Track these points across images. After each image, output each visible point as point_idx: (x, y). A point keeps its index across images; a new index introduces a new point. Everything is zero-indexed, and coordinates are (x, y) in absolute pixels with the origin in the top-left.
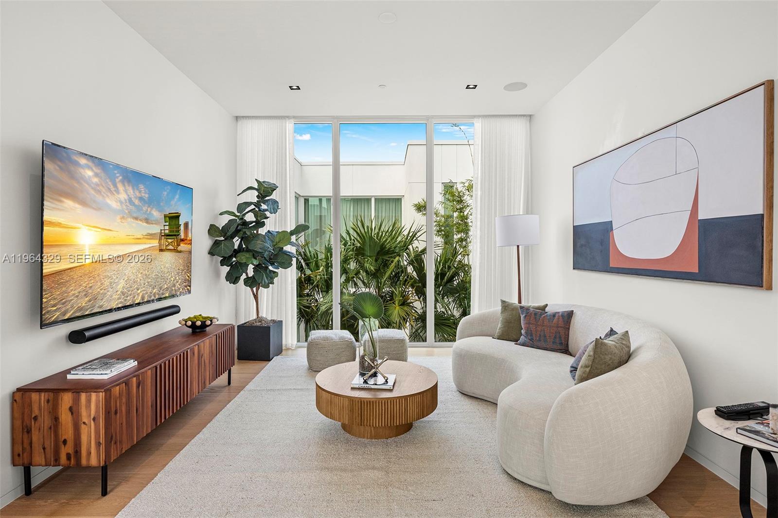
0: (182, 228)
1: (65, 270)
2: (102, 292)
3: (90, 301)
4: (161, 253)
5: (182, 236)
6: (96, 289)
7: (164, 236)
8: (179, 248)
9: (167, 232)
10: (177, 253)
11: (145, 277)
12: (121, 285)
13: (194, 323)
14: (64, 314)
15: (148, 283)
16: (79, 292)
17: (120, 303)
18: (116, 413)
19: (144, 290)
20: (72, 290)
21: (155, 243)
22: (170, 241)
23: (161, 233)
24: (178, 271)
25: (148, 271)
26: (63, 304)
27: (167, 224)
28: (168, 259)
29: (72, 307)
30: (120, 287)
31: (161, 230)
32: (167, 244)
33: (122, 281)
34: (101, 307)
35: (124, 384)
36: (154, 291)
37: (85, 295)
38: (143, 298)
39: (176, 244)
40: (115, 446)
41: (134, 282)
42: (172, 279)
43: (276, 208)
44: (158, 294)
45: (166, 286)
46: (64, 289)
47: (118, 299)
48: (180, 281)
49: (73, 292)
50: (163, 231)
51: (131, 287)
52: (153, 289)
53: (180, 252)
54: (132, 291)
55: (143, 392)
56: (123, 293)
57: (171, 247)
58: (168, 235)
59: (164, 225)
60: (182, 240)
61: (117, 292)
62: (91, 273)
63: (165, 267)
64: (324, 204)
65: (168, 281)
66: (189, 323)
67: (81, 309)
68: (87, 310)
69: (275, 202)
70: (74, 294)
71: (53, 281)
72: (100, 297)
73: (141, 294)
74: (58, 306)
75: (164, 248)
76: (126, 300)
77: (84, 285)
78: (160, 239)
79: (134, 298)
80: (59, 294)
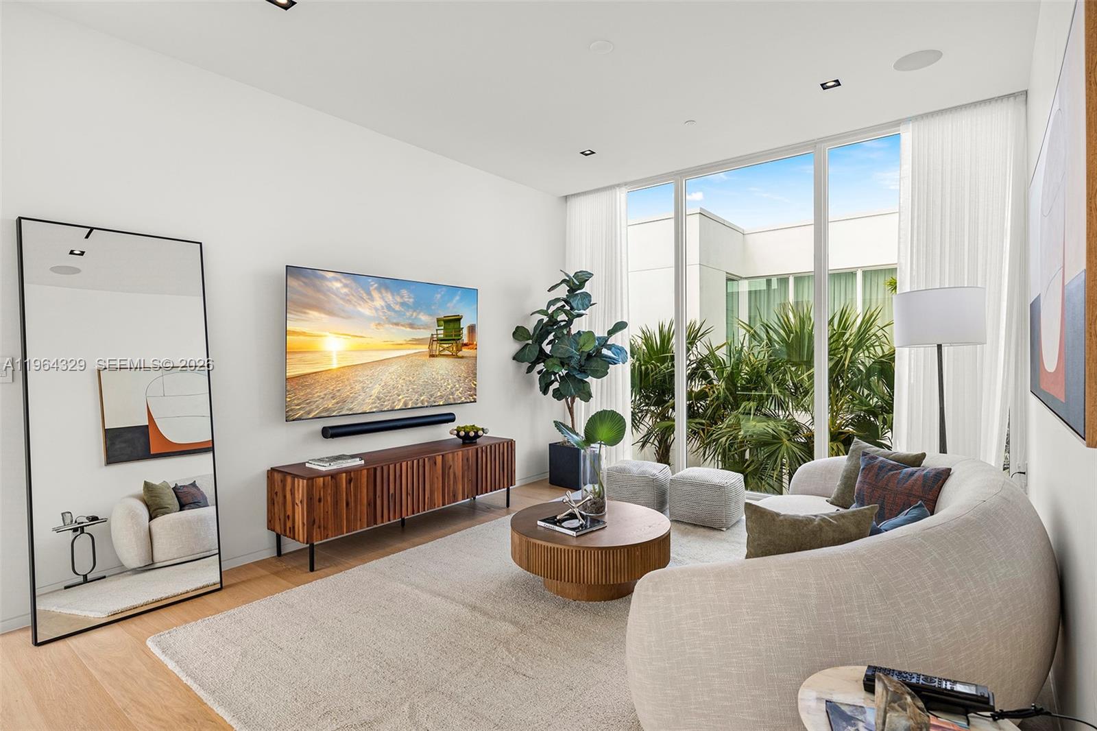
0: (465, 332)
1: (309, 374)
2: (351, 395)
3: (337, 403)
4: (431, 358)
5: (465, 339)
6: (346, 392)
7: (438, 340)
8: (460, 354)
9: (442, 336)
10: (456, 359)
11: (408, 383)
12: (376, 390)
13: (467, 434)
14: (309, 413)
15: (413, 389)
16: (325, 395)
17: (375, 408)
18: (320, 501)
19: (407, 397)
20: (317, 392)
21: (425, 348)
22: (445, 346)
23: (432, 338)
24: (458, 378)
25: (413, 378)
26: (307, 404)
27: (442, 328)
28: (443, 366)
29: (317, 407)
30: (375, 392)
31: (432, 335)
32: (441, 349)
33: (377, 385)
34: (351, 409)
35: (330, 477)
36: (422, 398)
37: (332, 397)
38: (406, 404)
39: (454, 349)
40: (318, 530)
41: (394, 388)
42: (449, 387)
43: (587, 302)
44: (427, 401)
45: (439, 394)
46: (308, 390)
47: (373, 403)
48: (461, 389)
49: (318, 394)
50: (435, 336)
51: (390, 393)
52: (421, 396)
53: (462, 357)
54: (392, 396)
55: (356, 488)
56: (379, 398)
57: (446, 352)
58: (442, 340)
59: (437, 330)
60: (465, 345)
61: (371, 396)
62: (340, 377)
63: (437, 374)
64: (774, 285)
65: (443, 389)
66: (462, 433)
67: (327, 410)
68: (334, 411)
69: (587, 296)
70: (319, 396)
71: (297, 384)
72: (349, 400)
73: (403, 401)
74: (302, 406)
75: (437, 353)
76: (382, 405)
77: (332, 388)
78: (431, 344)
79: (394, 403)
80: (303, 395)
